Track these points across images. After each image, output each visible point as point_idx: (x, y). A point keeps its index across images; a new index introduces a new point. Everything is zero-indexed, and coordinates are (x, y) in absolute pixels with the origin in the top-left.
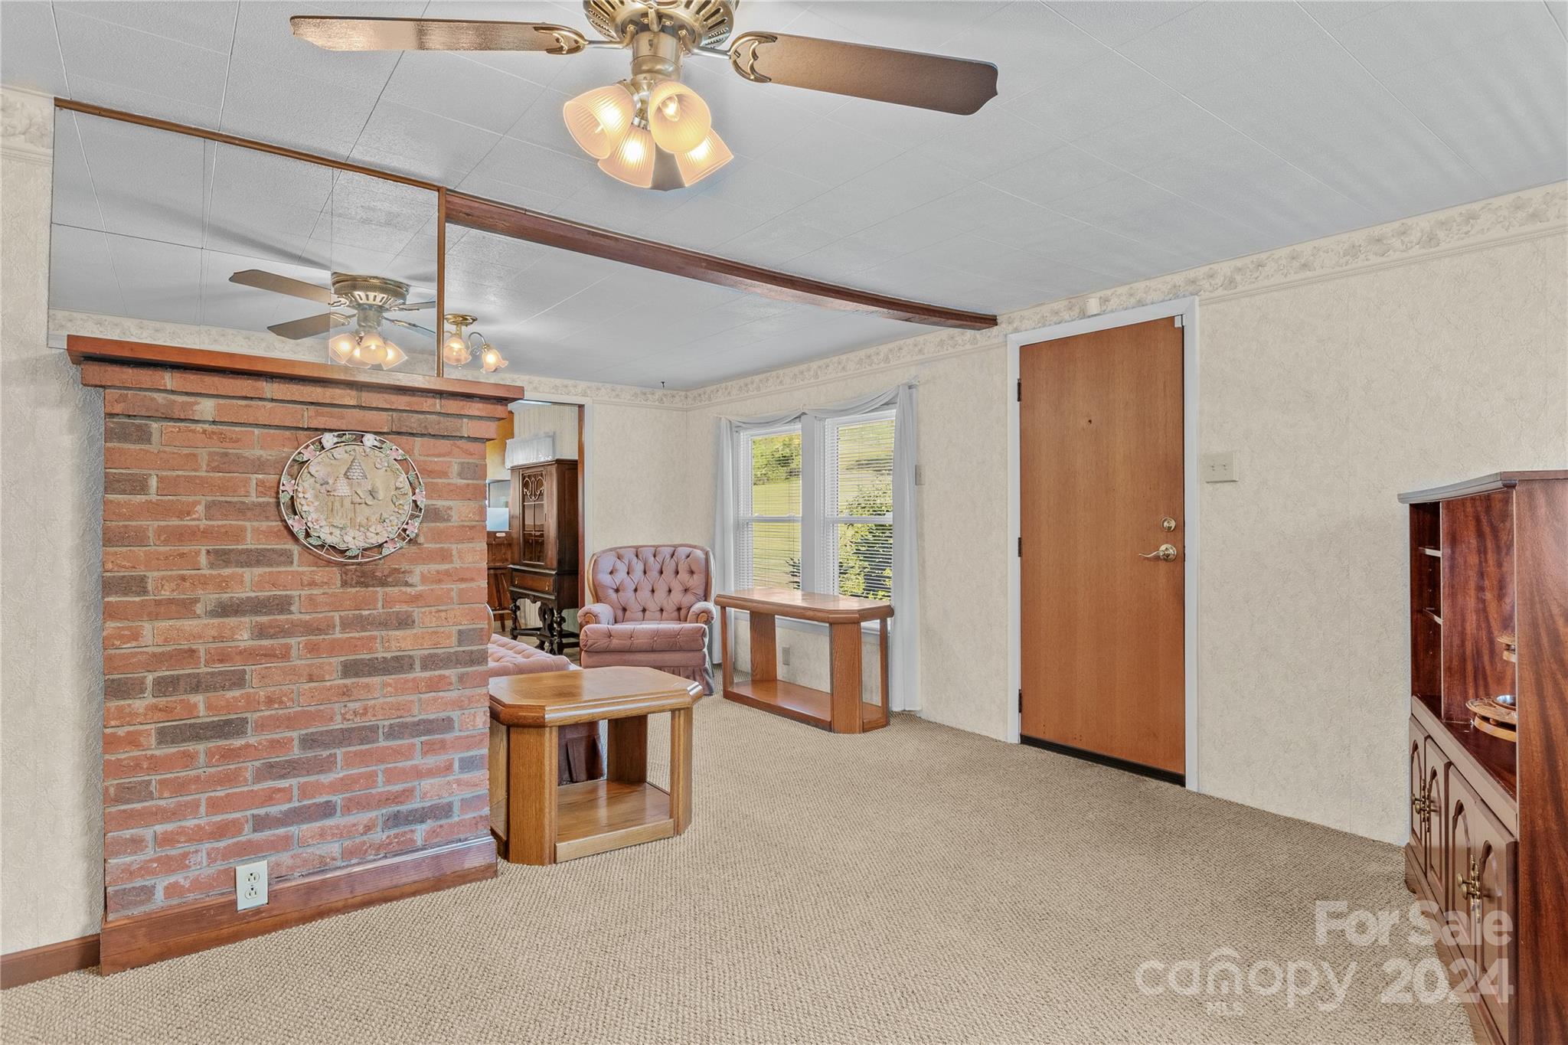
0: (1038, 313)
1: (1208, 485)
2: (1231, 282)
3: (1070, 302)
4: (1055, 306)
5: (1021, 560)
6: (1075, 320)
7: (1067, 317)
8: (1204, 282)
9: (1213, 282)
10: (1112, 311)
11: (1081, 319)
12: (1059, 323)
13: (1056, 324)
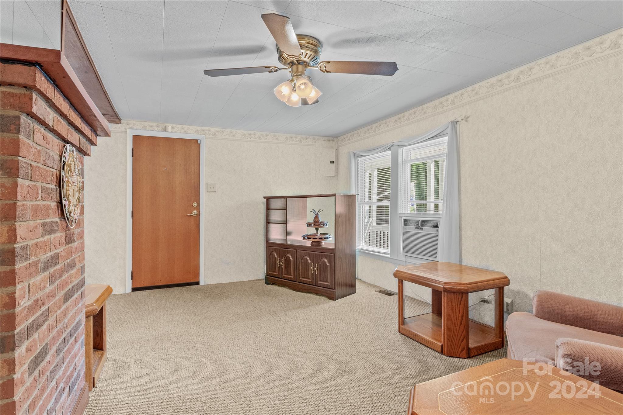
0: (142, 125)
1: (208, 193)
2: (215, 134)
3: (158, 124)
4: (151, 124)
5: (133, 220)
6: (159, 131)
7: (156, 129)
8: (207, 132)
9: (210, 133)
10: (175, 132)
11: (162, 132)
12: (153, 131)
13: (151, 131)
